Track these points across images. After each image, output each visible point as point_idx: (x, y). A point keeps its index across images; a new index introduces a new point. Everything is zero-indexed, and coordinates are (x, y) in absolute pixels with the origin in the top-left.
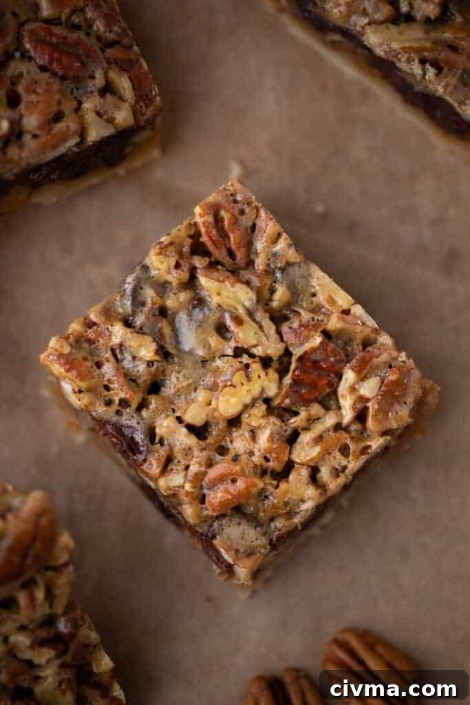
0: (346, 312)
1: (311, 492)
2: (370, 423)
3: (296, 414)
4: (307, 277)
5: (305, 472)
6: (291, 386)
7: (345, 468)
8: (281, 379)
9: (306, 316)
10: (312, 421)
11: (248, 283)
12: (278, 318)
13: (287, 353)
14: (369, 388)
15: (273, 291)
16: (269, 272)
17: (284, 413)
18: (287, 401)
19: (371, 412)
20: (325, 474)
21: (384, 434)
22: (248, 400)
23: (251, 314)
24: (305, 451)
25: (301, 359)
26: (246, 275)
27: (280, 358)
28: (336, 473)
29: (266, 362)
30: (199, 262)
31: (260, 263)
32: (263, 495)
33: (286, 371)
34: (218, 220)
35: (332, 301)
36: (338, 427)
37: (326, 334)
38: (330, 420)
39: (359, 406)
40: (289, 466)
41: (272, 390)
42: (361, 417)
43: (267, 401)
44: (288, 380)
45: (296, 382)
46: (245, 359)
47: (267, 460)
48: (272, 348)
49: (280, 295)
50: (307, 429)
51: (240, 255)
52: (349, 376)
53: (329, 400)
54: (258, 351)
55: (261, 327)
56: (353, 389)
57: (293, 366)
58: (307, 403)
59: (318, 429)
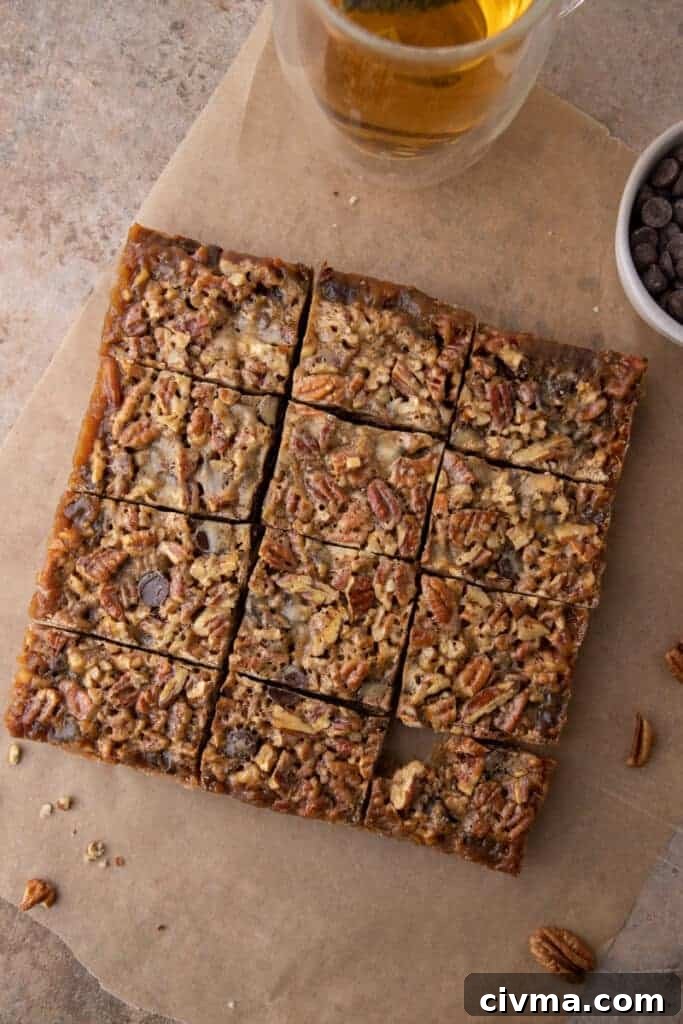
0: (357, 558)
1: (394, 650)
2: (400, 601)
3: (363, 620)
4: (328, 553)
5: (385, 644)
6: (353, 609)
7: (402, 630)
8: (347, 609)
9: (339, 572)
10: (373, 619)
11: (303, 574)
12: (327, 579)
13: (342, 594)
14: (390, 586)
15: (316, 569)
16: (310, 560)
17: (358, 623)
18: (356, 617)
19: (398, 597)
20: (394, 638)
21: (409, 603)
22: (337, 628)
23: (313, 586)
24: (379, 634)
25: (350, 594)
26: (300, 570)
27: (340, 598)
28: (399, 634)
29: (334, 604)
30: (275, 577)
31: (303, 559)
32: (373, 665)
33: (347, 603)
34: (272, 552)
35: (346, 557)
36: (386, 613)
37: (355, 574)
38: (381, 612)
39: (391, 597)
40: (376, 645)
41: (346, 618)
42: (394, 601)
43: (347, 623)
44: (350, 606)
45: (354, 605)
46: (324, 610)
47: (364, 649)
48: (333, 596)
49: (321, 568)
50: (373, 623)
51: (293, 561)
52: (377, 587)
53: (375, 603)
54: (328, 602)
55: (321, 590)
56: (383, 591)
57: (349, 599)
58: (365, 611)
59: (378, 619)
